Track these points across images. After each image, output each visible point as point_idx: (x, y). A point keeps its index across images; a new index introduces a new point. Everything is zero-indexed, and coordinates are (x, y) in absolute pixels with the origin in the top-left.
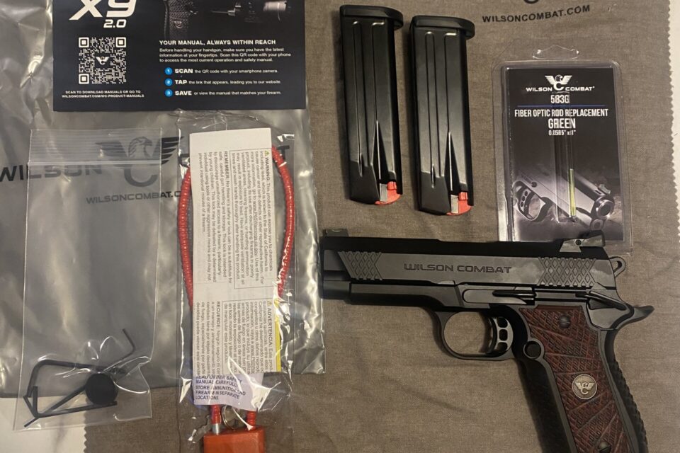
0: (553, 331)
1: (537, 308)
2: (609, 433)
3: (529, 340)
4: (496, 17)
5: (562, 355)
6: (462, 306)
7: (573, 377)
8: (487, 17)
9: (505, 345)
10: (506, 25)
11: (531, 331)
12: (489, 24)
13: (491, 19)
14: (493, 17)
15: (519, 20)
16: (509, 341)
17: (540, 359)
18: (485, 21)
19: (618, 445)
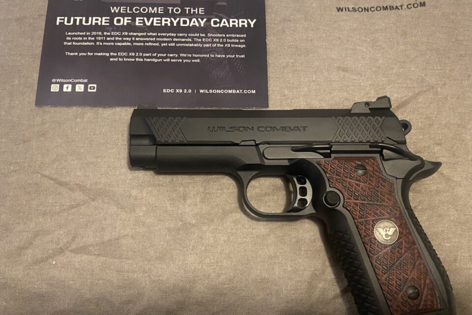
0: (350, 178)
1: (334, 159)
2: (415, 277)
3: (327, 190)
4: (348, 8)
5: (361, 202)
6: (262, 163)
7: (374, 222)
8: (340, 8)
9: (306, 201)
10: (356, 14)
11: (329, 180)
12: (342, 13)
13: (344, 9)
14: (345, 8)
15: (368, 11)
16: (309, 197)
17: (340, 208)
18: (338, 11)
19: (426, 290)
